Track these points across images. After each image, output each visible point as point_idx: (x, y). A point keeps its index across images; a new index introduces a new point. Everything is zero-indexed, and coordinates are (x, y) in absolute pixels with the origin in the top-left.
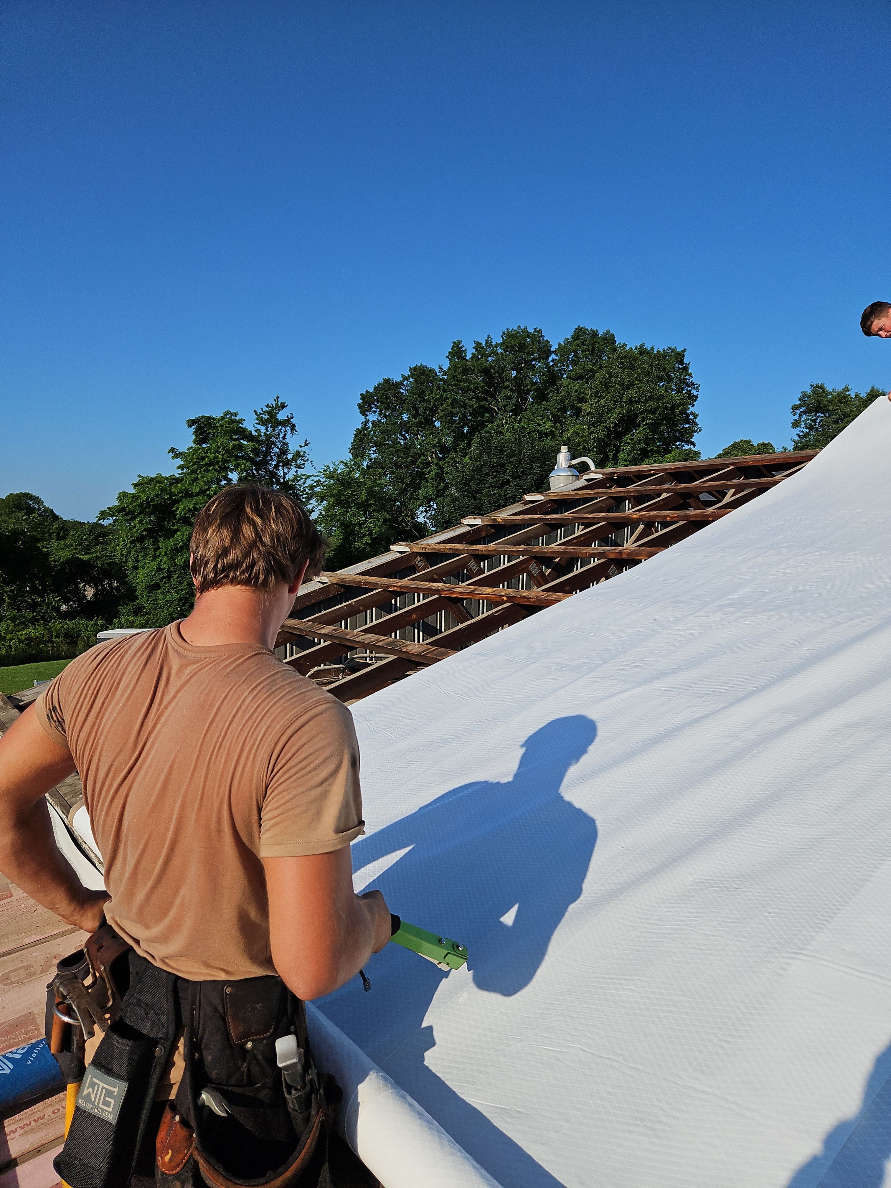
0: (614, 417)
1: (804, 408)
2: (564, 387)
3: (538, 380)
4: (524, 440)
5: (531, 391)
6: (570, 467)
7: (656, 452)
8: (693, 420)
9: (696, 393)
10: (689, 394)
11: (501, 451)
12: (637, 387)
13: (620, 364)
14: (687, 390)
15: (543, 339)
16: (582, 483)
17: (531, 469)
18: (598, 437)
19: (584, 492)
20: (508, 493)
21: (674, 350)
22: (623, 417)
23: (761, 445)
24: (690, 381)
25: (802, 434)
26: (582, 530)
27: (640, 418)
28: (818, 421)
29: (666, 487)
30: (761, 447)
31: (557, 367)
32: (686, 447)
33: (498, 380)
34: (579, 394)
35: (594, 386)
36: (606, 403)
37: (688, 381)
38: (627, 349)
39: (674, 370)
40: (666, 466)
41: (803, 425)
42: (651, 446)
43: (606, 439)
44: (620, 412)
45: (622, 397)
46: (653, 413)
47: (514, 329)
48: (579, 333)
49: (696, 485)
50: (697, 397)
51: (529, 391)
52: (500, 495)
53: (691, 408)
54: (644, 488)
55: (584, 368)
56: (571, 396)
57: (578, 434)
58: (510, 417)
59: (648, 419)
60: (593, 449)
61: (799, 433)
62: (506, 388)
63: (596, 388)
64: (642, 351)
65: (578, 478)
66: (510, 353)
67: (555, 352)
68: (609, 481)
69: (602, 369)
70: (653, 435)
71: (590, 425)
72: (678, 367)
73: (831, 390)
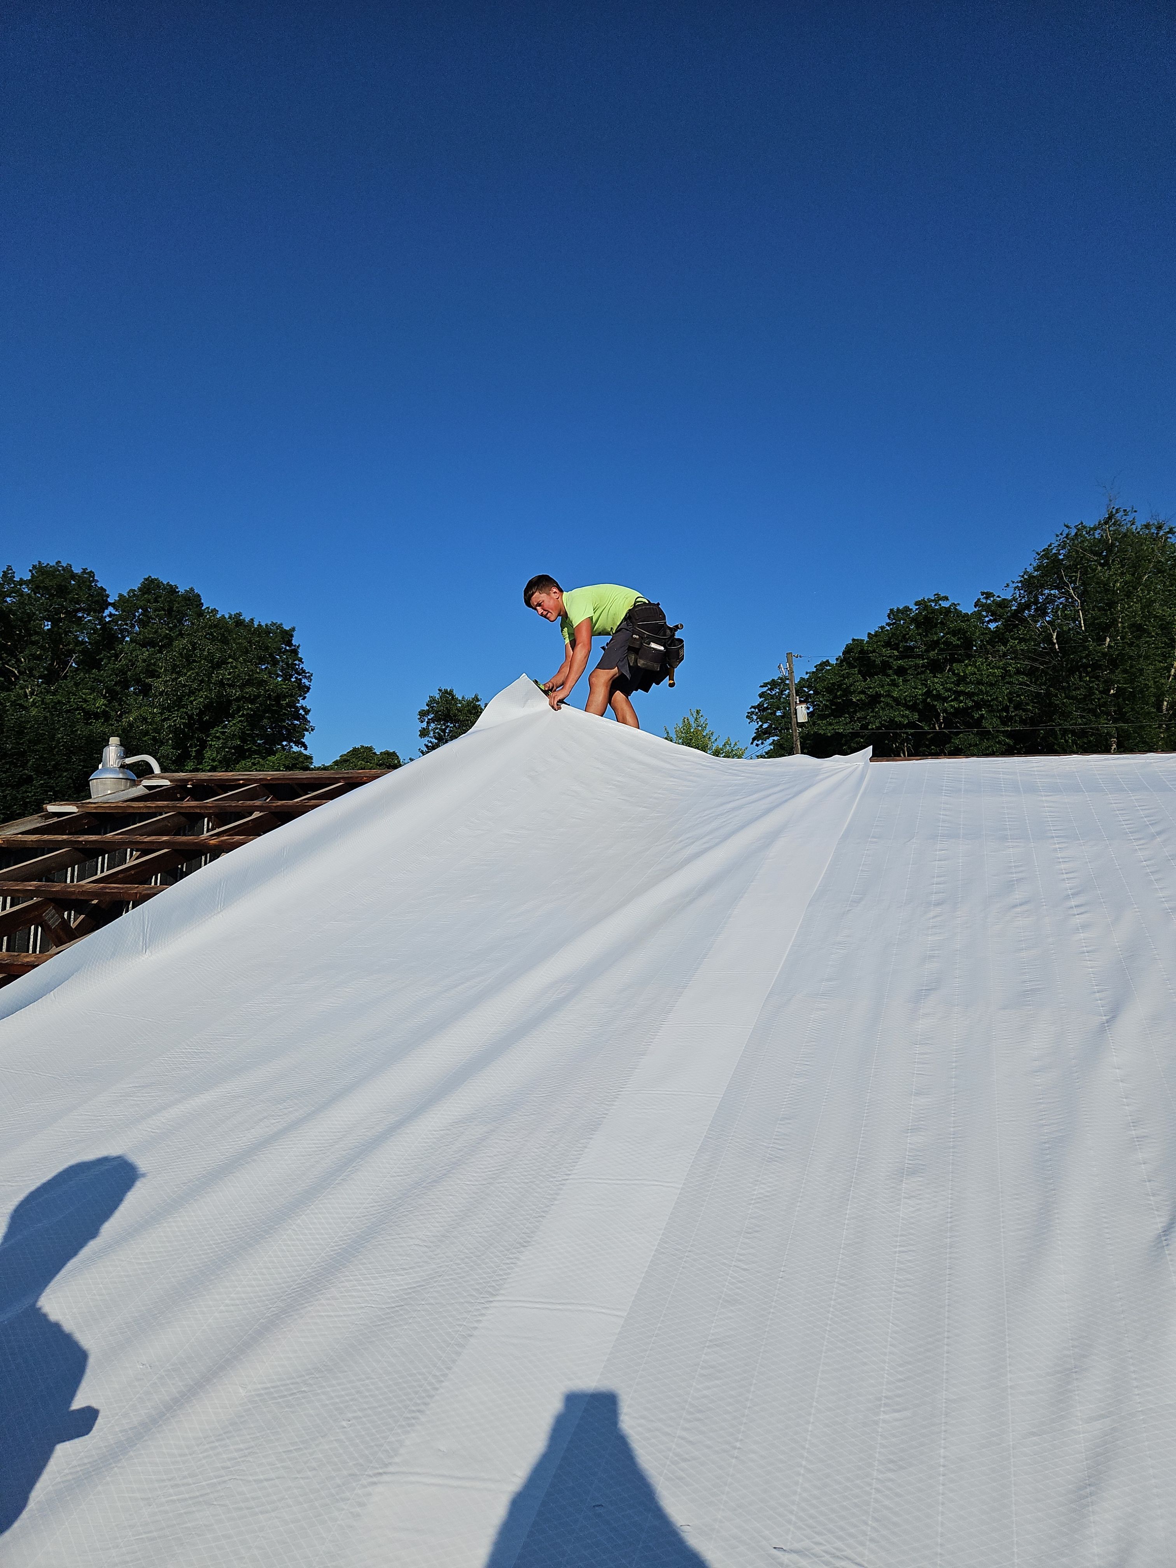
0: (198, 701)
1: (432, 715)
2: (127, 654)
3: (87, 640)
4: (59, 721)
5: (75, 653)
6: (123, 766)
7: (256, 752)
8: (303, 716)
9: (307, 683)
10: (298, 683)
11: (20, 733)
12: (231, 667)
13: (208, 634)
14: (296, 678)
15: (96, 585)
16: (139, 790)
17: (68, 762)
18: (175, 725)
19: (141, 804)
20: (28, 796)
21: (280, 627)
22: (211, 703)
23: (385, 754)
24: (300, 667)
25: (430, 744)
26: (137, 859)
27: (235, 707)
28: (447, 731)
29: (258, 803)
30: (384, 756)
31: (117, 624)
32: (295, 749)
33: (21, 632)
34: (148, 665)
35: (170, 658)
36: (187, 682)
37: (297, 667)
38: (218, 616)
39: (281, 652)
40: (260, 775)
41: (432, 734)
42: (249, 744)
43: (186, 730)
44: (206, 696)
45: (210, 676)
46: (252, 702)
47: (51, 564)
48: (150, 586)
49: (297, 802)
50: (309, 688)
51: (70, 653)
52: (15, 798)
53: (301, 701)
54: (227, 803)
55: (156, 632)
56: (136, 667)
57: (145, 719)
58: (38, 686)
59: (245, 709)
60: (168, 740)
61: (427, 743)
62: (34, 643)
63: (174, 660)
64: (238, 622)
65: (134, 784)
66: (42, 595)
67: (113, 605)
68: (178, 791)
69: (182, 637)
70: (252, 730)
71: (164, 709)
72: (285, 649)
73: (460, 698)
